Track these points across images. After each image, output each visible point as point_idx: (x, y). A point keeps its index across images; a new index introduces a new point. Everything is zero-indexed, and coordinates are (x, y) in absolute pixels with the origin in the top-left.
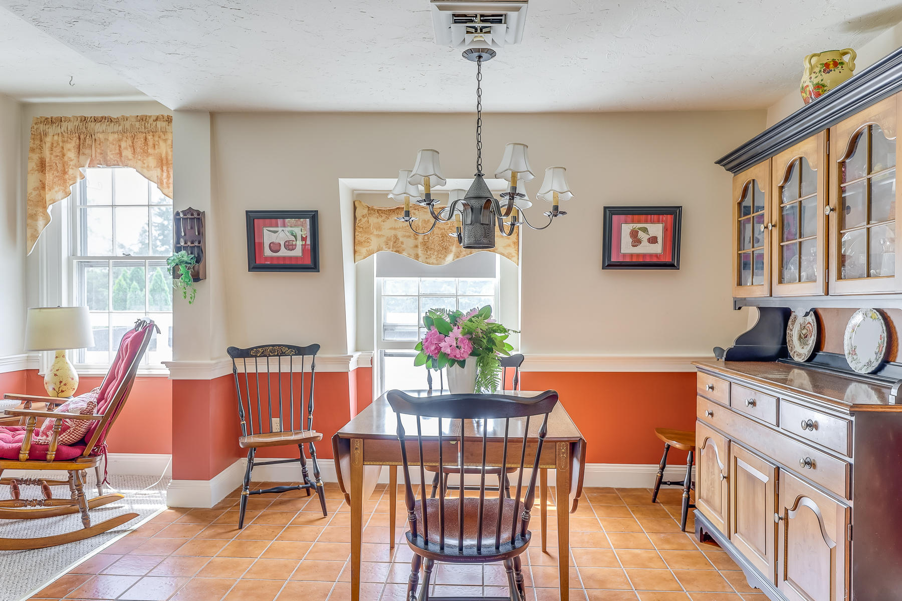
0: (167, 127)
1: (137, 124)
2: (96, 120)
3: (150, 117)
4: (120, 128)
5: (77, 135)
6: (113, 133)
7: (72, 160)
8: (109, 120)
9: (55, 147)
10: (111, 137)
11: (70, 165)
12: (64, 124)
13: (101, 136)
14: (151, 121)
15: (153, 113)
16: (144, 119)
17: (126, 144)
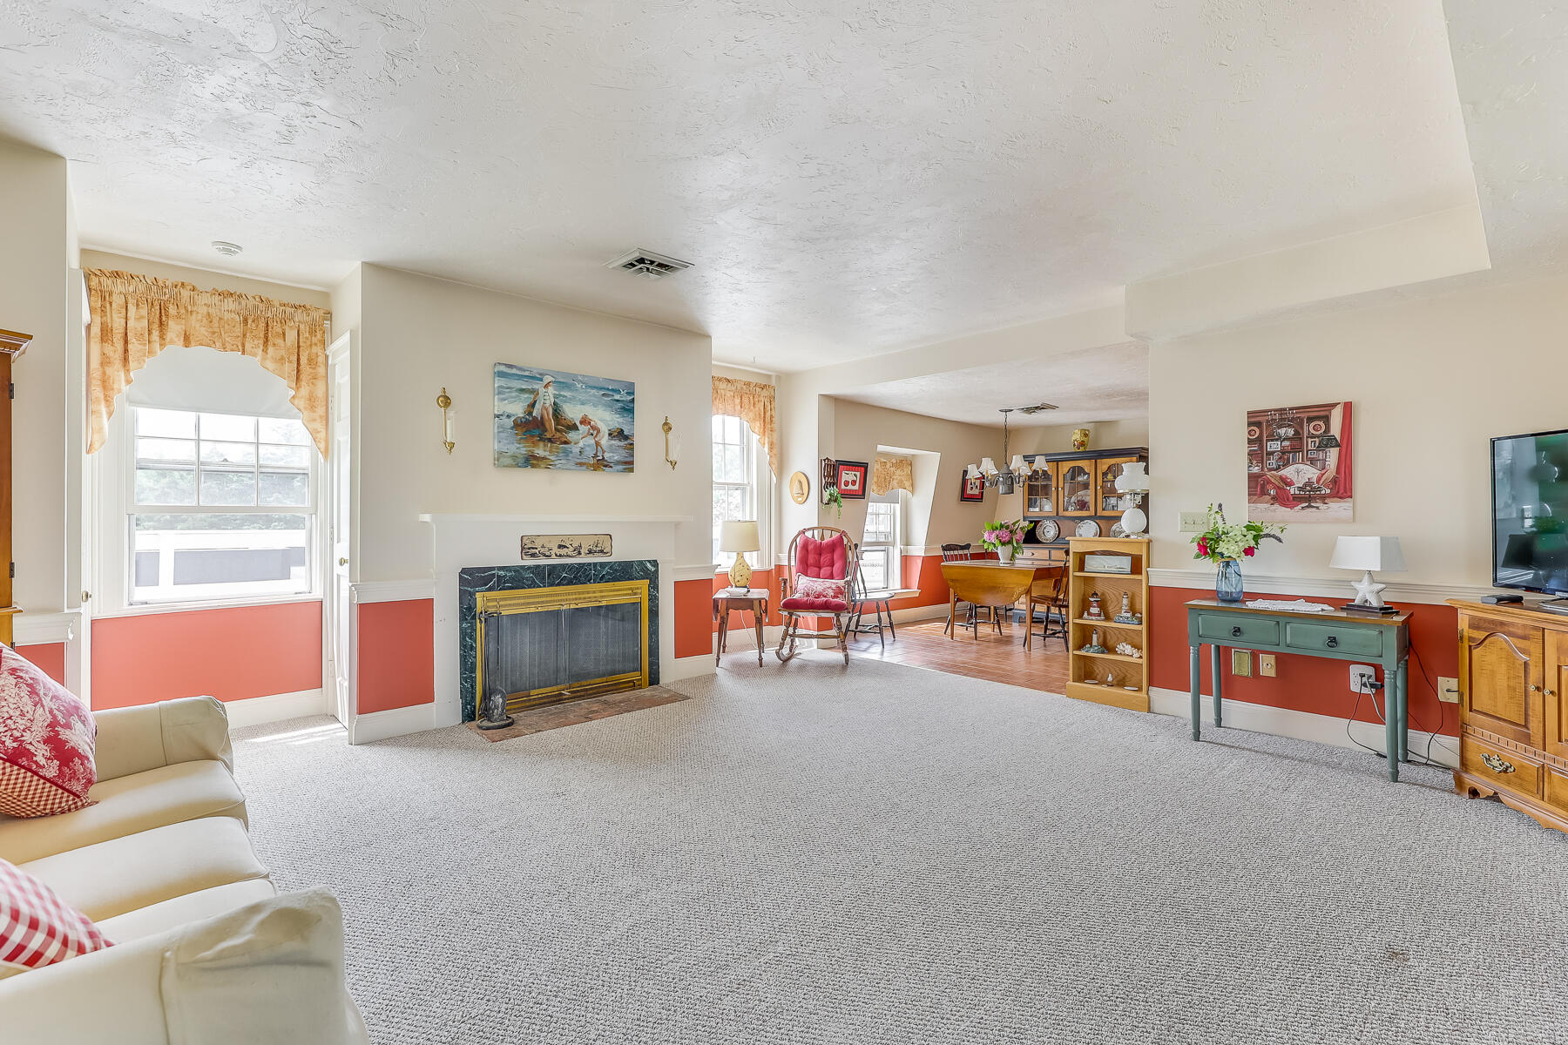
0: (761, 392)
1: (744, 387)
3: (752, 383)
4: (735, 388)
8: (727, 381)
14: (752, 386)
15: (754, 380)
16: (748, 384)
17: (737, 401)
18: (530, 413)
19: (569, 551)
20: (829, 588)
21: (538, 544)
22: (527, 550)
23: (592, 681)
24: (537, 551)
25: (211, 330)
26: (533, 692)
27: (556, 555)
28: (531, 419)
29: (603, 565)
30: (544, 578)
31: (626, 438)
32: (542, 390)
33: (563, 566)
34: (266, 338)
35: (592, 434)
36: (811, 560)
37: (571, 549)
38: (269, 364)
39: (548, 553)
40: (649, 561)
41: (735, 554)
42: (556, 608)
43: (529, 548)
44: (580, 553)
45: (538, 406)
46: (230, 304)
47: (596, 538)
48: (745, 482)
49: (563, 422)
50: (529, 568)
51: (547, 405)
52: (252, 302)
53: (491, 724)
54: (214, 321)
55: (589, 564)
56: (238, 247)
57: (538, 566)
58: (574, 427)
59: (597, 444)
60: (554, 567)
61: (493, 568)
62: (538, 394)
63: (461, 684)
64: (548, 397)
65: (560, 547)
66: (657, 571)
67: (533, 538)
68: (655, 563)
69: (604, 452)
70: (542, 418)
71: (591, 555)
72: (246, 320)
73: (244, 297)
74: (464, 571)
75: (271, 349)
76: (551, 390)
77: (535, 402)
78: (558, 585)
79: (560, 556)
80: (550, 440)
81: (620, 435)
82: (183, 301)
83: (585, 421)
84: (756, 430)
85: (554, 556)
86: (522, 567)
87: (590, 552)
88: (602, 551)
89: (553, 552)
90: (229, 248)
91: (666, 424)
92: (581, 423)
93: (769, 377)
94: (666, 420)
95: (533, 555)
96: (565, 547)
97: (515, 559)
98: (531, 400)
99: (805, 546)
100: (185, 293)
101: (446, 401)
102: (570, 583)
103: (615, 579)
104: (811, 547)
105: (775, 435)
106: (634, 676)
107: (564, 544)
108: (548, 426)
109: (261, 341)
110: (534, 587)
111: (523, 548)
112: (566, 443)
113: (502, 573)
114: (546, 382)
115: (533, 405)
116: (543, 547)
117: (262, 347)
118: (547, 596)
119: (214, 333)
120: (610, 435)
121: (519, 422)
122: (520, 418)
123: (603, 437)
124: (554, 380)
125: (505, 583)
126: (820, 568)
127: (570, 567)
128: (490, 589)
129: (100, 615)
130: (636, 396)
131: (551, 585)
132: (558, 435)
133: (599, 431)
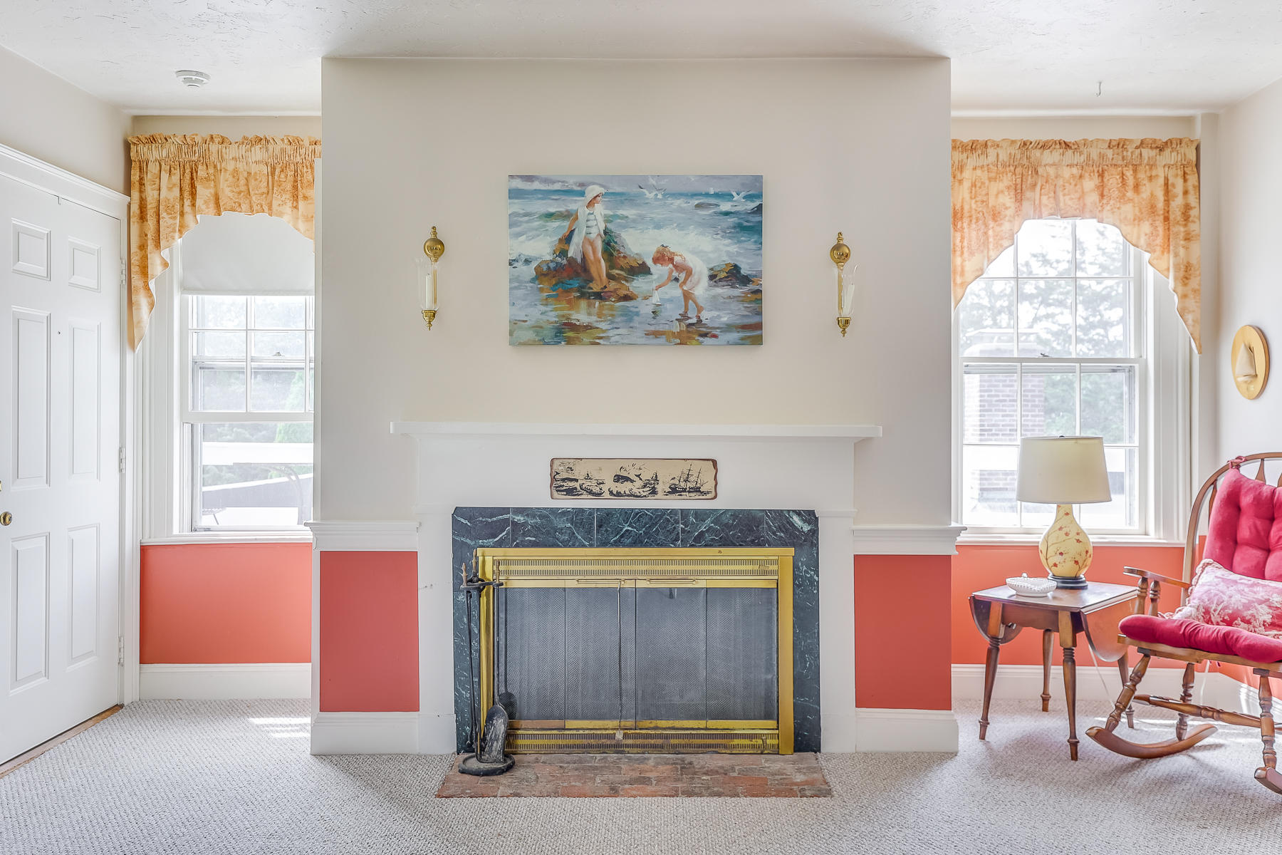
0: (1158, 156)
1: (1110, 153)
2: (1044, 146)
3: (1131, 141)
4: (1083, 158)
5: (1012, 168)
6: (1070, 166)
7: (1006, 208)
8: (1063, 145)
9: (980, 187)
10: (1067, 173)
11: (1005, 216)
12: (992, 152)
13: (1051, 171)
14: (1130, 148)
15: (1136, 134)
16: (1121, 145)
17: (1090, 184)
18: (563, 253)
19: (636, 487)
20: (1261, 602)
21: (579, 473)
22: (562, 484)
23: (678, 724)
24: (577, 485)
25: (237, 190)
26: (571, 724)
27: (611, 493)
28: (565, 262)
29: (700, 515)
30: (590, 532)
31: (746, 280)
32: (583, 212)
33: (626, 513)
34: (295, 187)
35: (677, 279)
36: (1245, 530)
37: (639, 483)
38: (301, 225)
39: (596, 490)
40: (798, 513)
41: (1056, 505)
42: (616, 585)
43: (563, 480)
44: (654, 492)
45: (576, 239)
46: (258, 153)
47: (686, 466)
48: (1132, 356)
49: (622, 262)
50: (565, 513)
51: (593, 236)
52: (280, 145)
53: (483, 766)
54: (240, 179)
55: (673, 512)
56: (201, 74)
57: (582, 511)
58: (643, 270)
59: (687, 296)
60: (609, 513)
61: (506, 510)
62: (577, 218)
63: (456, 689)
64: (594, 221)
65: (619, 478)
66: (815, 532)
67: (570, 463)
68: (810, 517)
69: (700, 309)
70: (584, 258)
71: (676, 496)
72: (274, 169)
73: (271, 141)
74: (458, 511)
75: (301, 204)
76: (599, 209)
77: (572, 232)
78: (617, 544)
79: (619, 495)
80: (598, 296)
81: (733, 275)
82: (212, 159)
83: (662, 257)
84: (1142, 242)
85: (607, 495)
86: (553, 511)
87: (674, 490)
88: (697, 490)
89: (605, 488)
90: (191, 77)
91: (837, 247)
92: (656, 260)
93: (1189, 120)
94: (839, 239)
95: (571, 492)
96: (627, 479)
97: (539, 495)
98: (565, 231)
99: (1232, 501)
100: (214, 148)
101: (436, 247)
102: (637, 542)
103: (726, 542)
104: (1246, 500)
105: (1197, 251)
106: (761, 726)
107: (625, 474)
108: (593, 270)
109: (288, 196)
110: (573, 546)
111: (553, 479)
112: (627, 298)
113: (520, 518)
114: (589, 196)
115: (568, 239)
116: (588, 477)
117: (289, 204)
118: (597, 562)
119: (240, 193)
120: (712, 277)
121: (545, 268)
122: (547, 262)
123: (698, 282)
124: (603, 190)
125: (524, 535)
126: (1268, 551)
127: (638, 515)
128: (500, 544)
129: (150, 540)
130: (767, 201)
131: (604, 544)
132: (613, 285)
133: (689, 273)
